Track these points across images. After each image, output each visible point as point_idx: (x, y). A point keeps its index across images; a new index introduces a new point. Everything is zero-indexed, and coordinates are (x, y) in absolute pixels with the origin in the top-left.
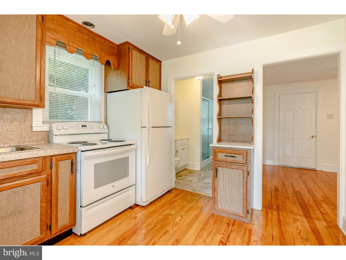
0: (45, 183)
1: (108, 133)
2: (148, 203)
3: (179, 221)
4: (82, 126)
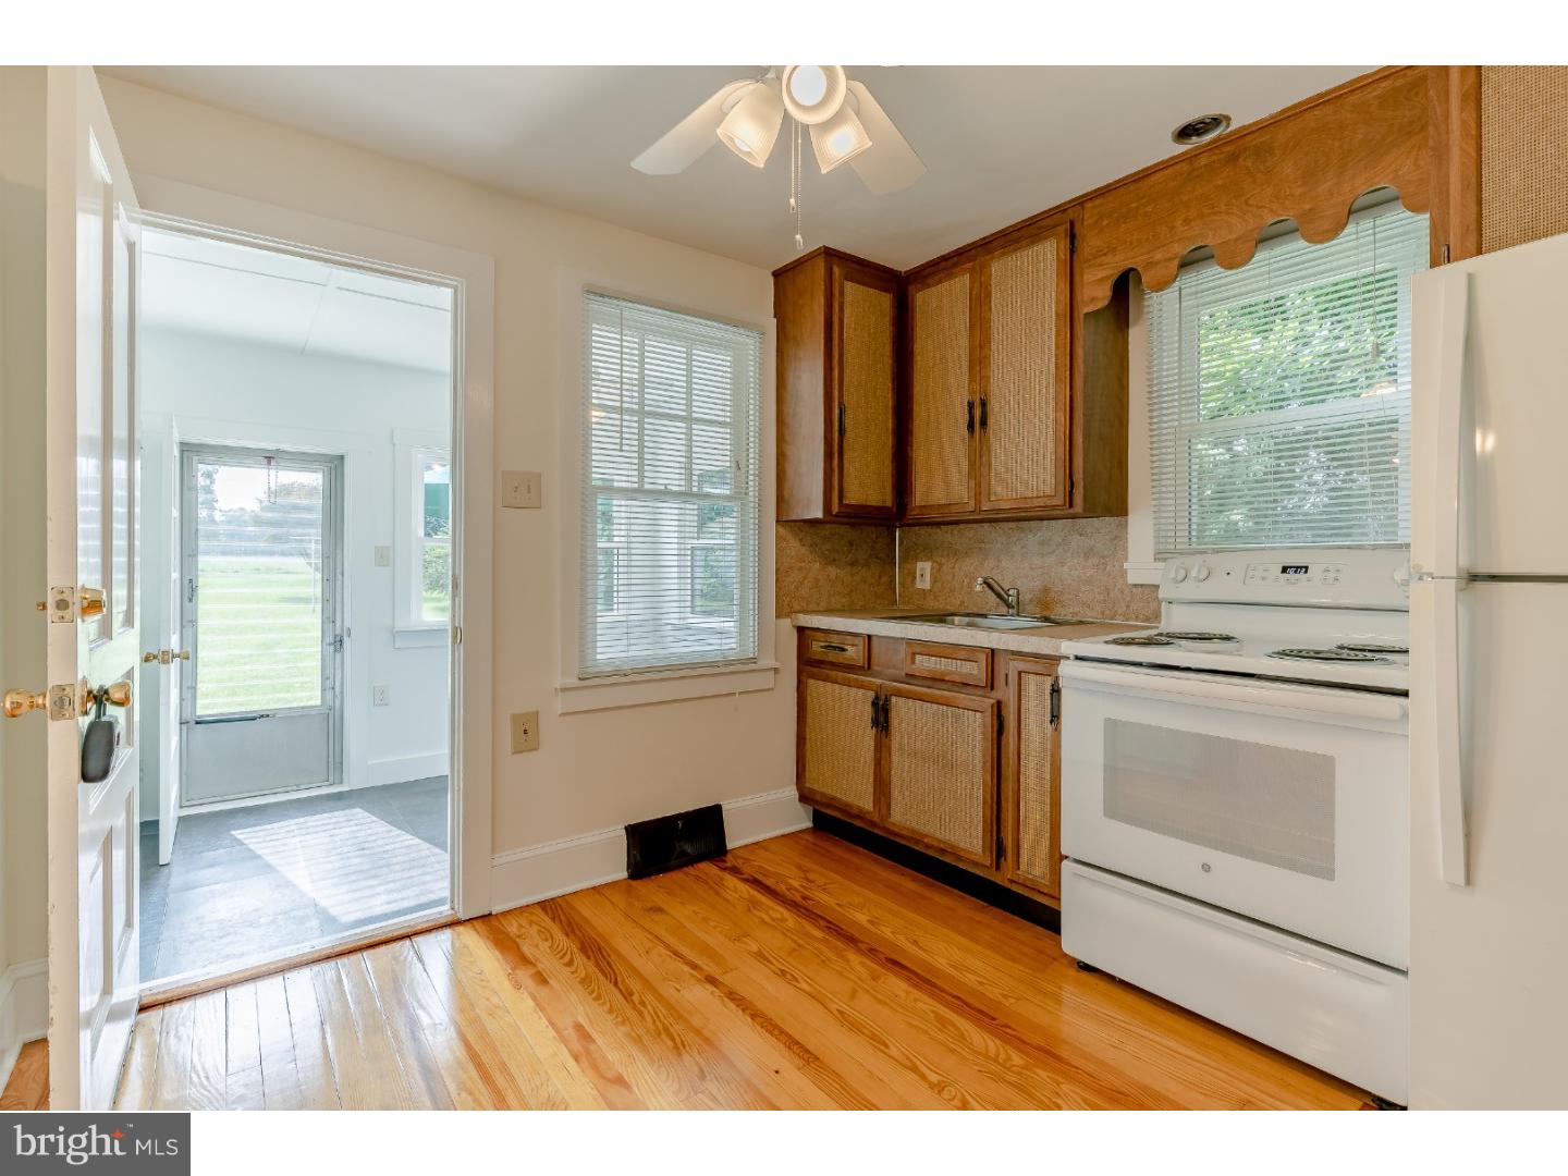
0: (992, 720)
4: (1285, 570)
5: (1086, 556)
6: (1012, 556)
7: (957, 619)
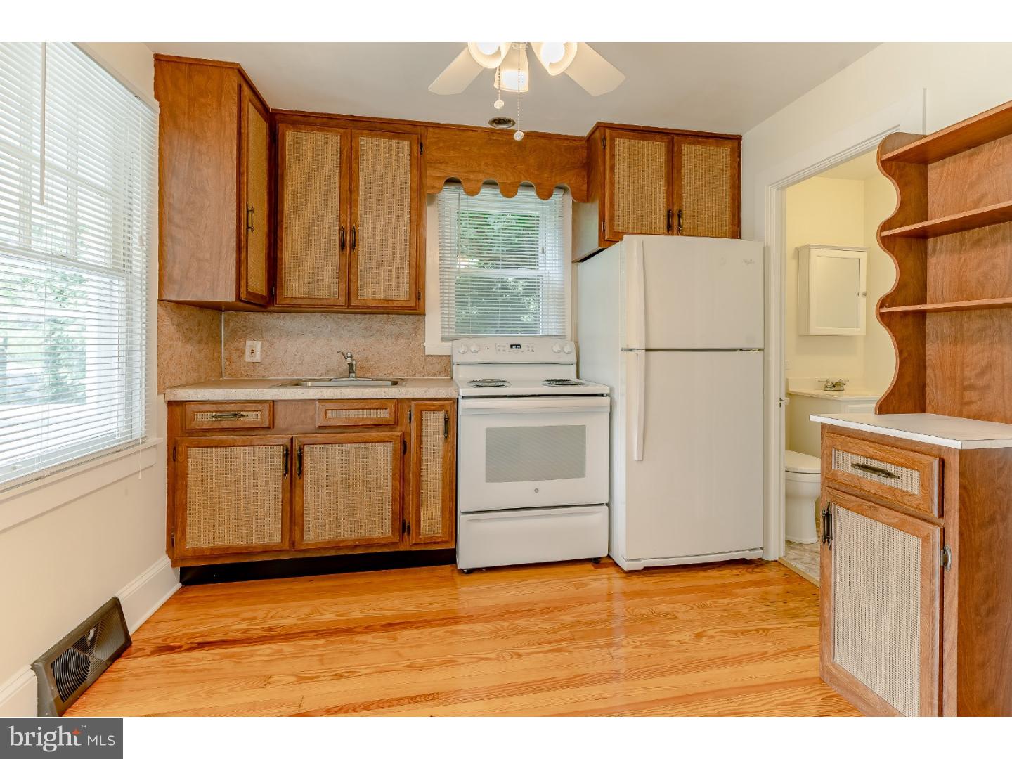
0: (399, 446)
1: (578, 364)
2: (639, 566)
3: (679, 641)
4: (512, 346)
5: (397, 338)
6: (340, 337)
7: (310, 383)
